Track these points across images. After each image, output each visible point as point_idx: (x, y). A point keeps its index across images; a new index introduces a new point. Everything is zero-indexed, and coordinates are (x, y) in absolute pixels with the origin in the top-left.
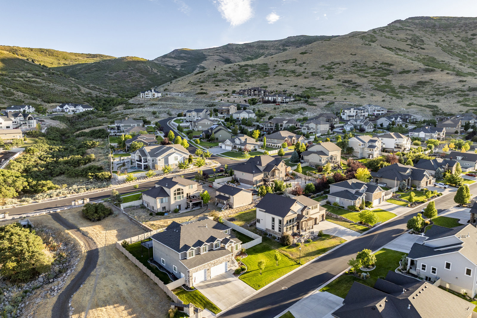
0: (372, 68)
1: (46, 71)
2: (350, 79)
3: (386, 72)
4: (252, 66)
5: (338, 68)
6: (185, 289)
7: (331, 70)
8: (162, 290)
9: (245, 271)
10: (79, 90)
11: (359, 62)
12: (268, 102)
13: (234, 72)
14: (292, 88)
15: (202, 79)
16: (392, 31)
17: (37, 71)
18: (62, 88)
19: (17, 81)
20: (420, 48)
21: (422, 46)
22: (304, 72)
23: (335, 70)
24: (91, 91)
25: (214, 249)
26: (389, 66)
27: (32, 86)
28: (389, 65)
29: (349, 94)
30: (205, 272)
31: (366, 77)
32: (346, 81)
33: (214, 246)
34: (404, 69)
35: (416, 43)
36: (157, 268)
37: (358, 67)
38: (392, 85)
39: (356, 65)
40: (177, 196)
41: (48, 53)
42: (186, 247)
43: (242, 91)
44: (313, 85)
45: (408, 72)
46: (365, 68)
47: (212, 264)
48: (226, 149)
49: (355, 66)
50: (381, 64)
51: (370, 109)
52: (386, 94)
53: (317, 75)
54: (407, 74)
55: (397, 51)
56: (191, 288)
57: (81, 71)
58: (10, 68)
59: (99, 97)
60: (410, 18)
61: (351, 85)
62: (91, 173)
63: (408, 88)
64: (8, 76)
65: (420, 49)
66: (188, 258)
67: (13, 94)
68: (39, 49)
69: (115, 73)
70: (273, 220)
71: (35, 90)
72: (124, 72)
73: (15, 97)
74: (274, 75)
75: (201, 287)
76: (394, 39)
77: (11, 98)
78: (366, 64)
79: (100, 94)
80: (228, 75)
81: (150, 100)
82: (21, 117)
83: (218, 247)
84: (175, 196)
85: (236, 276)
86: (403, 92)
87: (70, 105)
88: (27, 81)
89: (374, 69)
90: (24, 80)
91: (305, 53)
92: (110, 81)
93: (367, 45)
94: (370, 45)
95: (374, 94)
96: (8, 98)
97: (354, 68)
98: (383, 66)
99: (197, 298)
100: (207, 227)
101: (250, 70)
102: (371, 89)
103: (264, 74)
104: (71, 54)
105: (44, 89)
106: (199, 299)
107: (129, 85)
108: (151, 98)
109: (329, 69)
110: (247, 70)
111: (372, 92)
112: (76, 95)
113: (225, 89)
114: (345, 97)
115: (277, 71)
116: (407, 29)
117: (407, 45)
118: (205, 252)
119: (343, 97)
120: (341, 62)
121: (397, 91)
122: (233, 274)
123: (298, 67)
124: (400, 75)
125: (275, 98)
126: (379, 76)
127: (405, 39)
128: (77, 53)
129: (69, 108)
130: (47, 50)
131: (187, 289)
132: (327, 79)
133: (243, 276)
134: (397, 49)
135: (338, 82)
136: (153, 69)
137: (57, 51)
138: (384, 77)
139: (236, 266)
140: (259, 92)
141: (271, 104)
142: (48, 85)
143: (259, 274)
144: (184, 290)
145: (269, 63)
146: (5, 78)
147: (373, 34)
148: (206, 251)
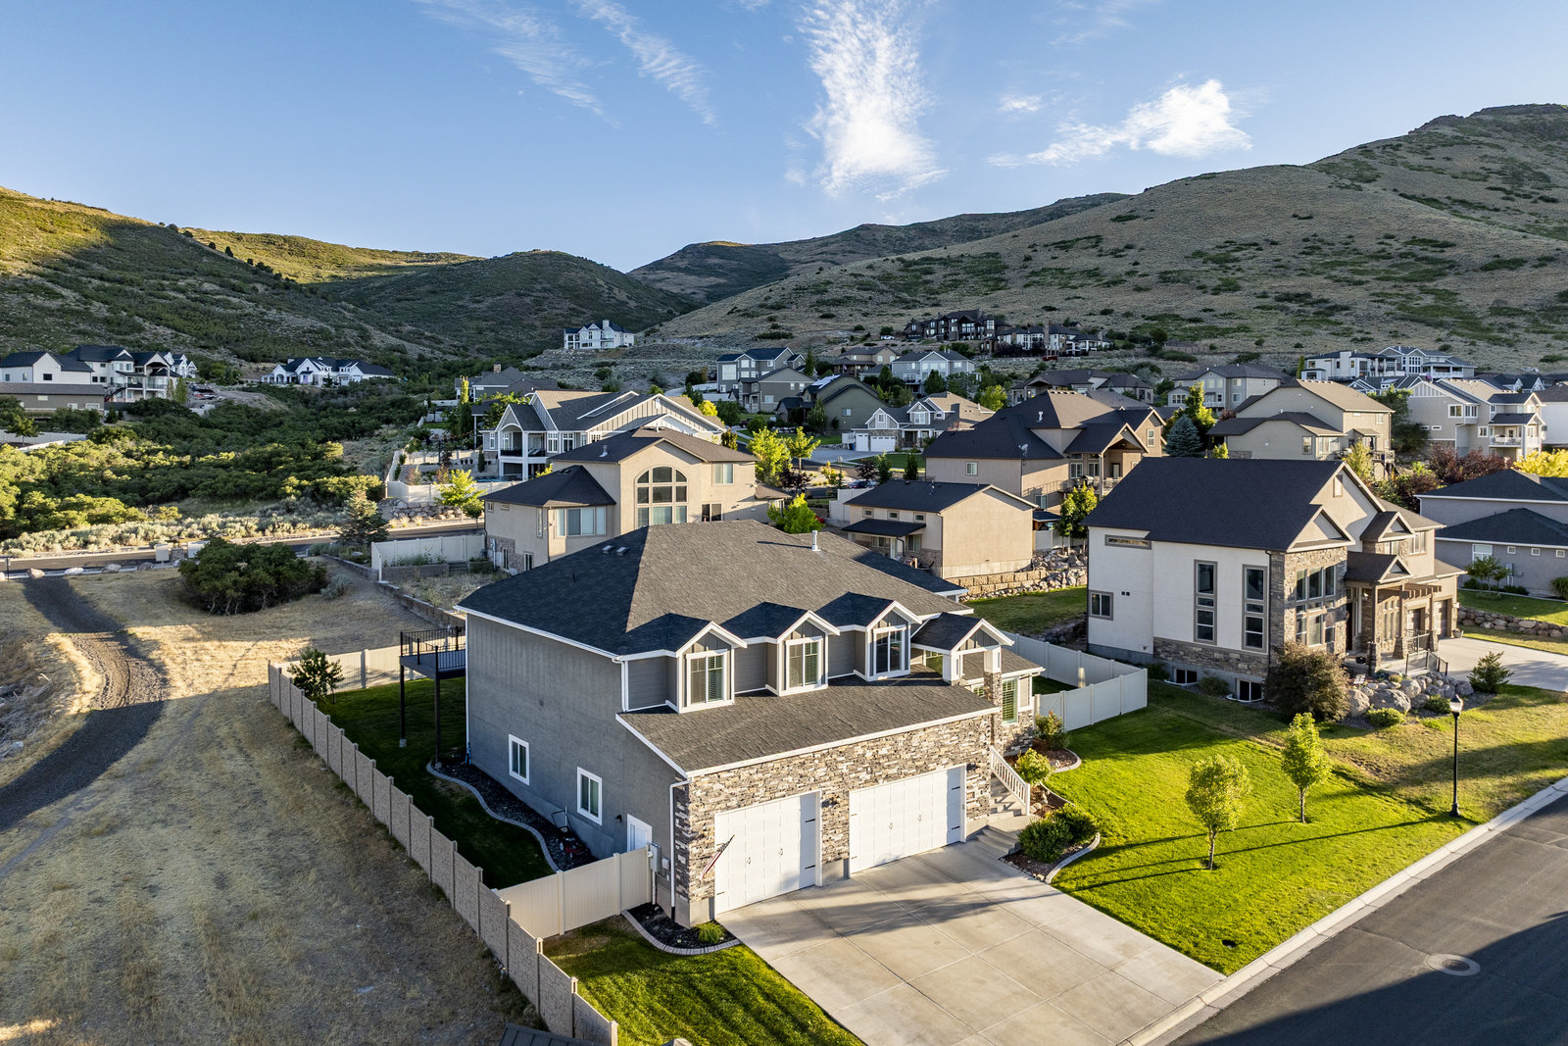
0: (1376, 257)
1: (264, 280)
2: (1301, 291)
3: (1430, 267)
4: (945, 262)
5: (1252, 258)
6: (652, 940)
7: (1230, 265)
8: (469, 936)
9: (1094, 846)
10: (365, 336)
11: (1328, 239)
12: (1014, 351)
13: (886, 278)
14: (1093, 318)
15: (775, 299)
16: (1430, 148)
17: (235, 277)
18: (308, 322)
19: (165, 298)
20: (1541, 198)
21: (1546, 193)
22: (1130, 273)
23: (1241, 264)
24: (405, 343)
25: (868, 678)
26: (1438, 249)
27: (208, 313)
28: (1439, 246)
29: (1310, 334)
30: (809, 821)
31: (1360, 283)
32: (1288, 294)
33: (869, 657)
34: (1498, 256)
35: (1521, 185)
36: (472, 805)
37: (1326, 255)
38: (1464, 307)
39: (1319, 248)
40: (651, 505)
41: (287, 246)
42: (674, 629)
43: (914, 327)
44: (1170, 309)
45: (1516, 264)
46: (1351, 258)
47: (859, 760)
48: (873, 450)
49: (1310, 251)
50: (1407, 243)
51: (1407, 360)
52: (1447, 332)
53: (1178, 281)
54: (1512, 269)
55: (1455, 208)
56: (696, 930)
57: (383, 294)
58: (151, 266)
59: (430, 360)
60: (1485, 111)
61: (1308, 308)
62: (300, 478)
63: (1525, 313)
64: (139, 285)
65: (1541, 203)
66: (687, 706)
67: (140, 329)
68: (263, 235)
69: (490, 300)
70: (1206, 576)
71: (215, 324)
72: (519, 295)
73: (144, 338)
74: (1026, 286)
75: (777, 929)
76: (1439, 171)
77: (127, 337)
78: (1353, 246)
79: (432, 352)
80: (864, 287)
81: (593, 356)
82: (125, 363)
83: (895, 665)
84: (645, 505)
85: (1031, 872)
86: (1511, 326)
87: (318, 361)
88: (195, 300)
89: (1383, 257)
90: (188, 298)
91: (1131, 218)
92: (473, 324)
93: (1347, 187)
94: (1359, 189)
95: (1401, 331)
96: (120, 337)
97: (1310, 258)
98: (1416, 249)
99: (746, 1007)
100: (816, 549)
101: (939, 275)
102: (1388, 318)
103: (991, 283)
104: (358, 251)
105: (245, 324)
106: (759, 1016)
107: (532, 337)
108: (597, 350)
109: (1222, 261)
110: (929, 272)
111: (1392, 327)
112: (348, 344)
113: (856, 324)
114: (1296, 341)
115: (1034, 273)
116: (1481, 143)
117: (1489, 188)
118: (808, 688)
119: (1285, 340)
120: (1260, 242)
121: (1486, 323)
122: (1008, 858)
123: (1109, 259)
124: (1486, 275)
125: (1039, 336)
126: (1405, 279)
127: (1481, 171)
128: (378, 251)
129: (316, 372)
130: (286, 239)
131: (669, 941)
132: (1217, 291)
133: (1083, 868)
134: (1455, 201)
135: (1260, 300)
136: (616, 291)
137: (316, 243)
138: (1427, 284)
139: (1018, 813)
140: (976, 326)
141: (1025, 359)
142: (262, 313)
143: (1198, 865)
144: (643, 943)
145: (1004, 252)
146: (128, 288)
147: (1363, 159)
148: (812, 678)
